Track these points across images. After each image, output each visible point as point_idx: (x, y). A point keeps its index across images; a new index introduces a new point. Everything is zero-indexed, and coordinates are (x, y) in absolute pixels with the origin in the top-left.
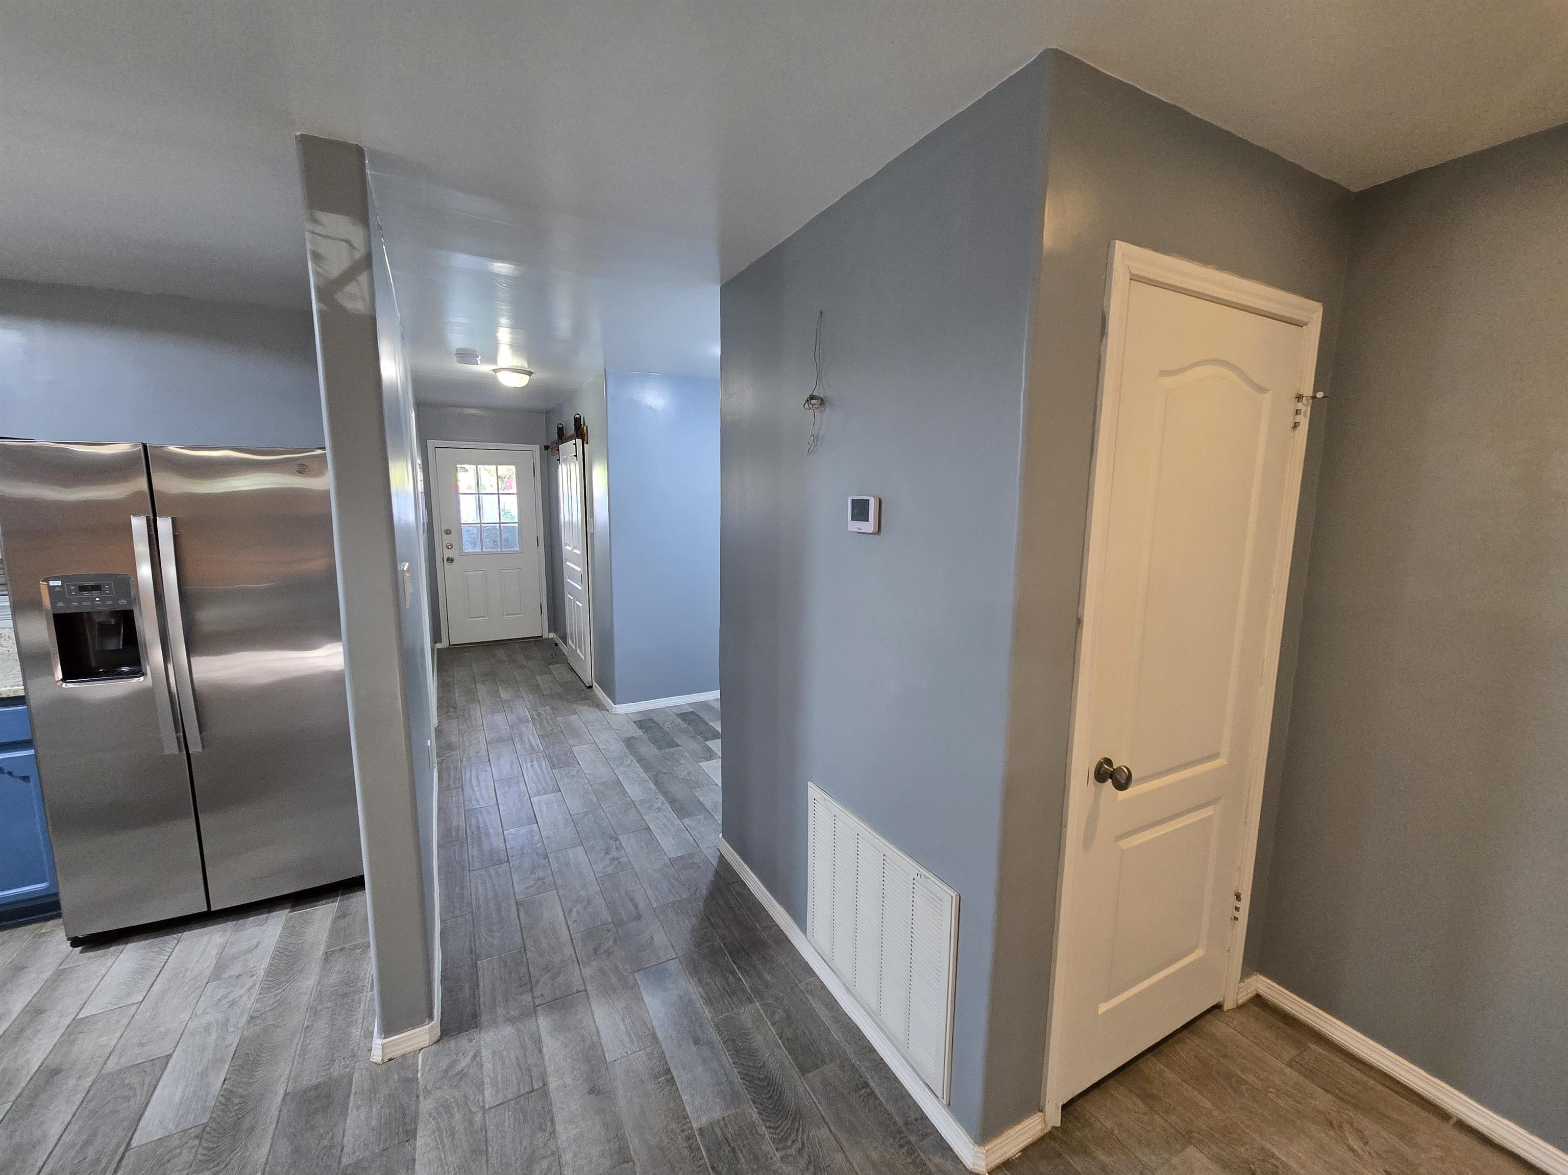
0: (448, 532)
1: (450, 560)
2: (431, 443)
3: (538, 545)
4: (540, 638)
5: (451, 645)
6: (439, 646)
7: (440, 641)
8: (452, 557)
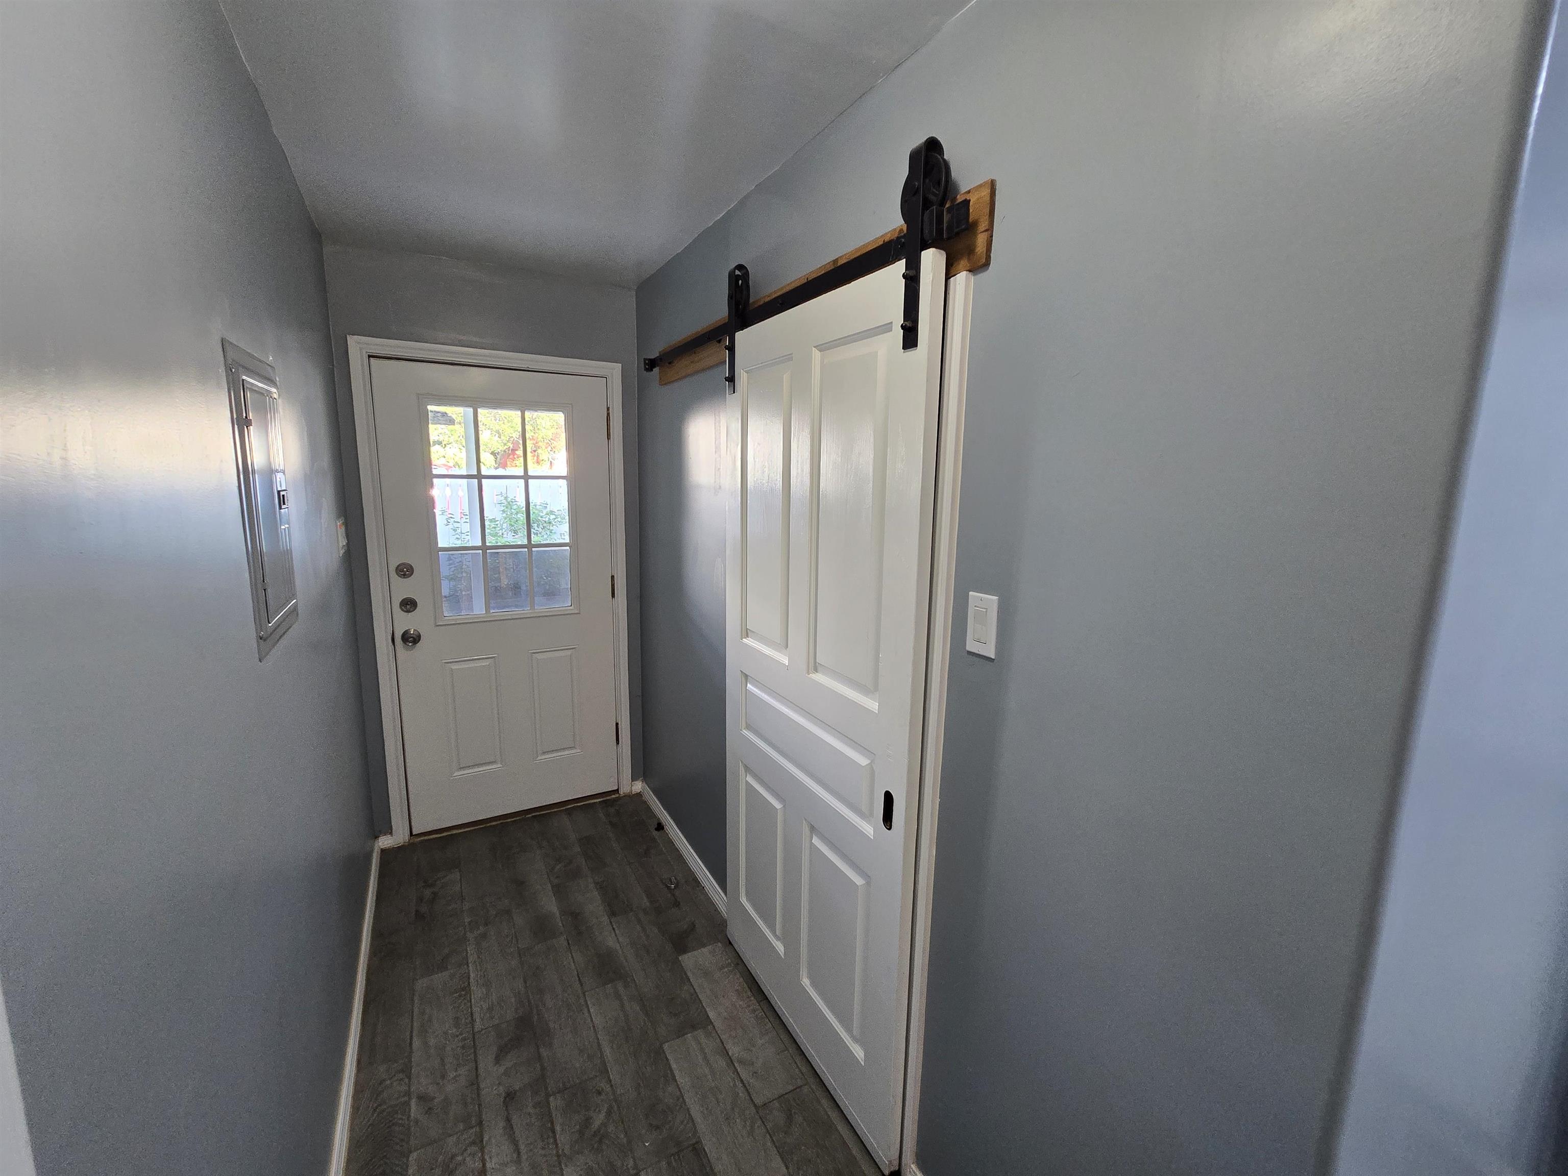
0: (405, 571)
1: (411, 639)
2: (358, 346)
3: (613, 595)
4: (614, 794)
5: (415, 835)
6: (385, 842)
7: (389, 831)
8: (415, 630)
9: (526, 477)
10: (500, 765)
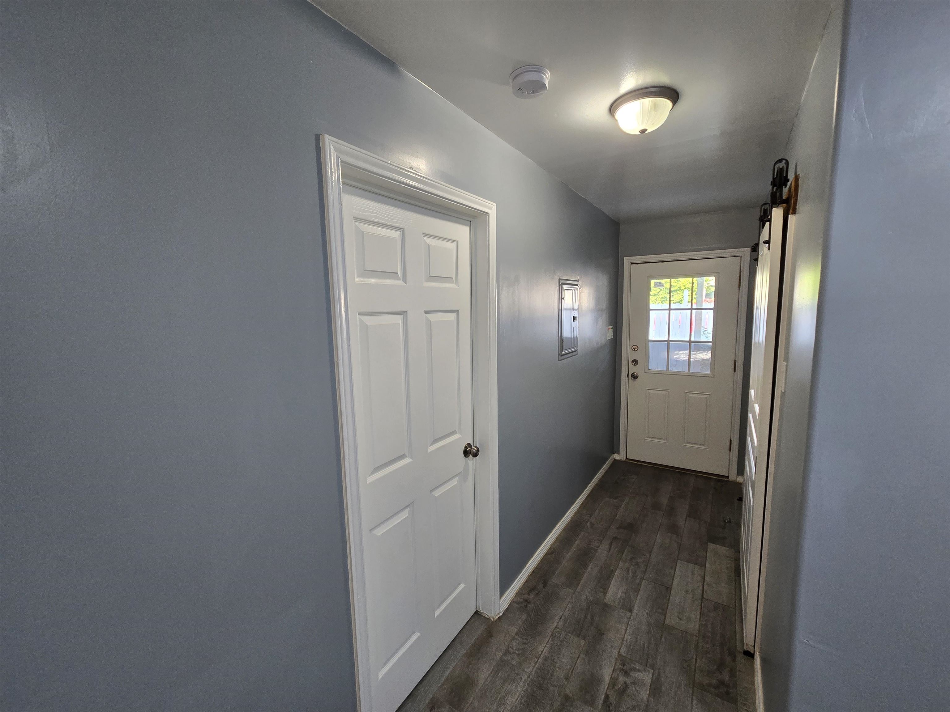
0: (635, 348)
1: (635, 377)
2: (627, 261)
3: (735, 371)
4: (726, 478)
5: (628, 459)
6: (616, 456)
7: (618, 453)
8: (637, 373)
9: (691, 309)
10: (666, 441)
